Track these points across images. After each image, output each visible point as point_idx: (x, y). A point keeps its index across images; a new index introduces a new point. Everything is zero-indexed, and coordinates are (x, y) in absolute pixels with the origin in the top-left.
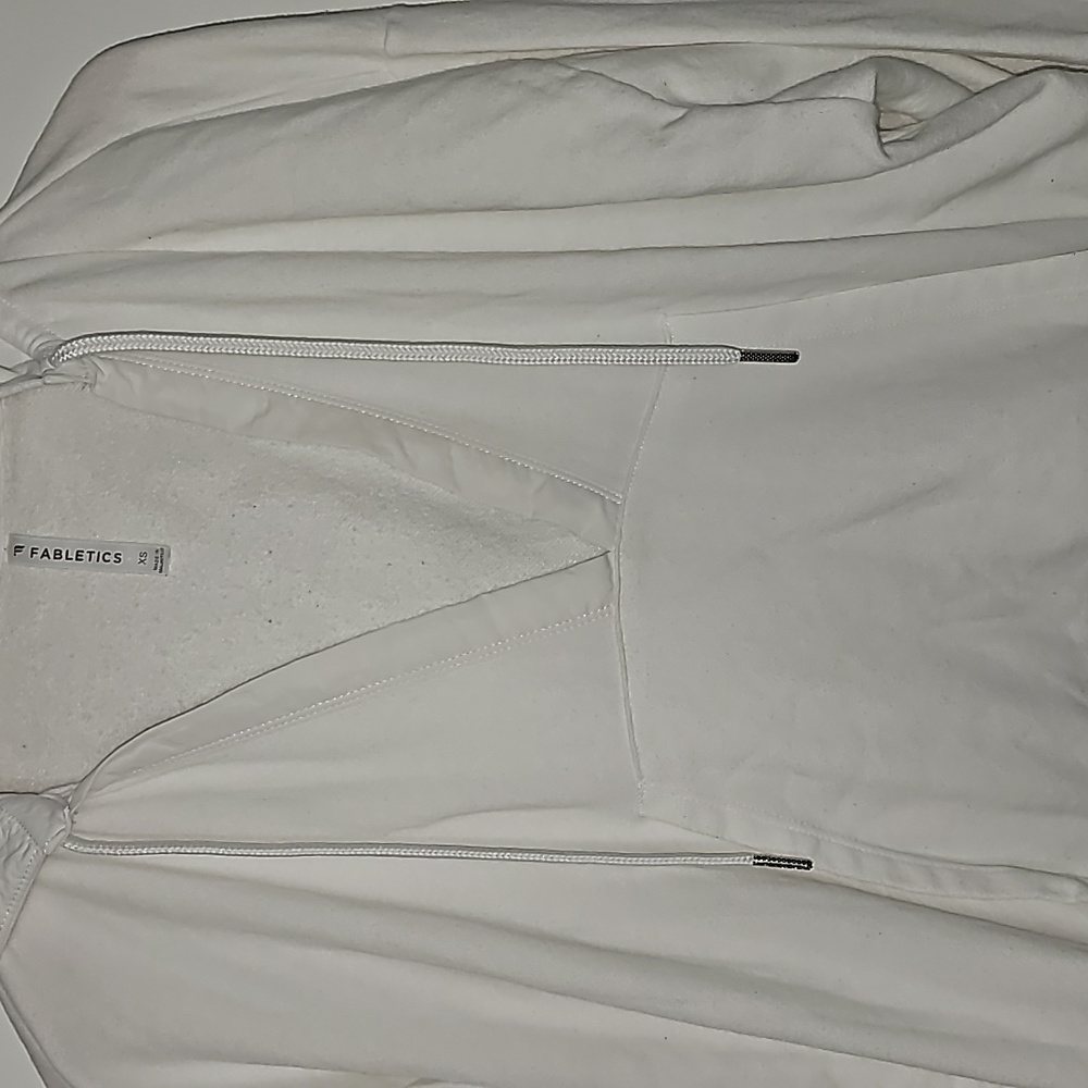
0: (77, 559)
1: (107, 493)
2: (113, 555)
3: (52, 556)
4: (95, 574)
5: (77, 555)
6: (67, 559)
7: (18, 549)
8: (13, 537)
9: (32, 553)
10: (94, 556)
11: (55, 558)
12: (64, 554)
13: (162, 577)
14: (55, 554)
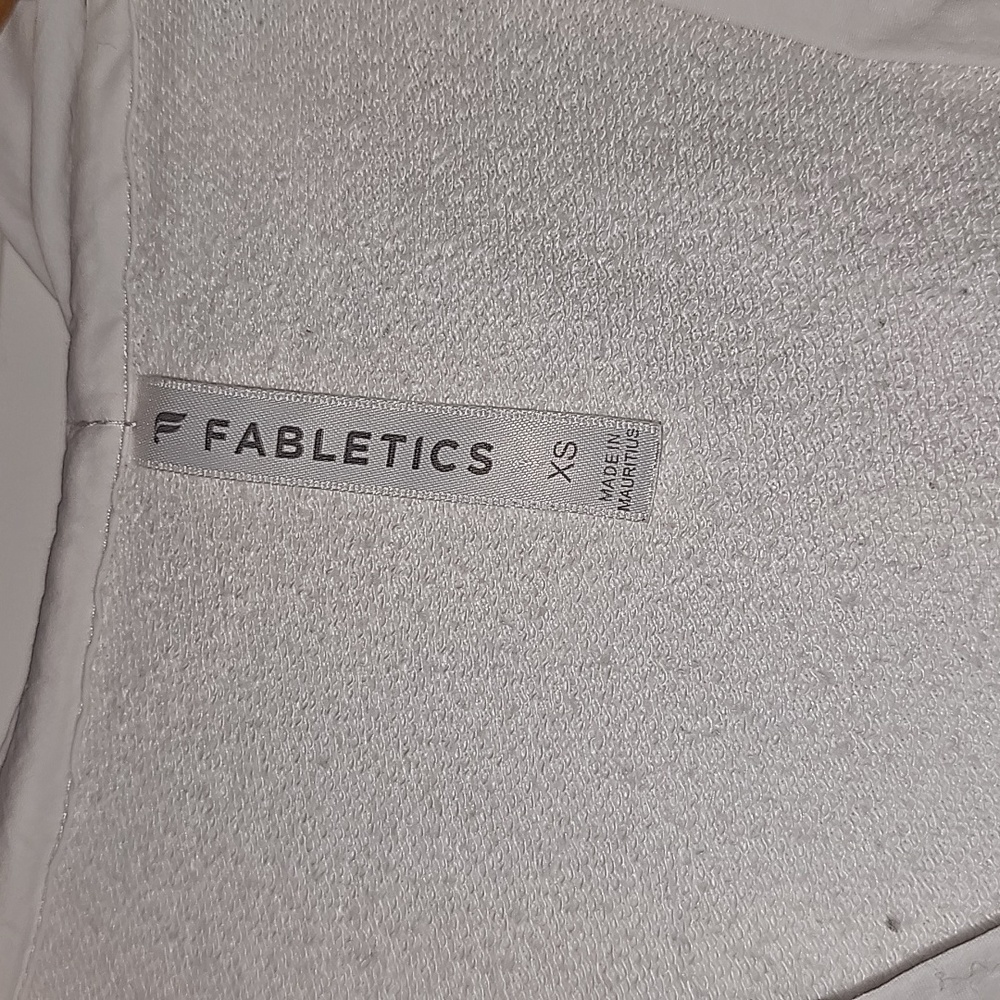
0: (348, 459)
1: (449, 249)
2: (464, 450)
3: (270, 446)
4: (400, 508)
5: (350, 446)
6: (318, 456)
7: (167, 422)
8: (151, 384)
9: (210, 435)
10: (404, 451)
11: (280, 454)
12: (307, 444)
13: (631, 526)
14: (281, 441)
